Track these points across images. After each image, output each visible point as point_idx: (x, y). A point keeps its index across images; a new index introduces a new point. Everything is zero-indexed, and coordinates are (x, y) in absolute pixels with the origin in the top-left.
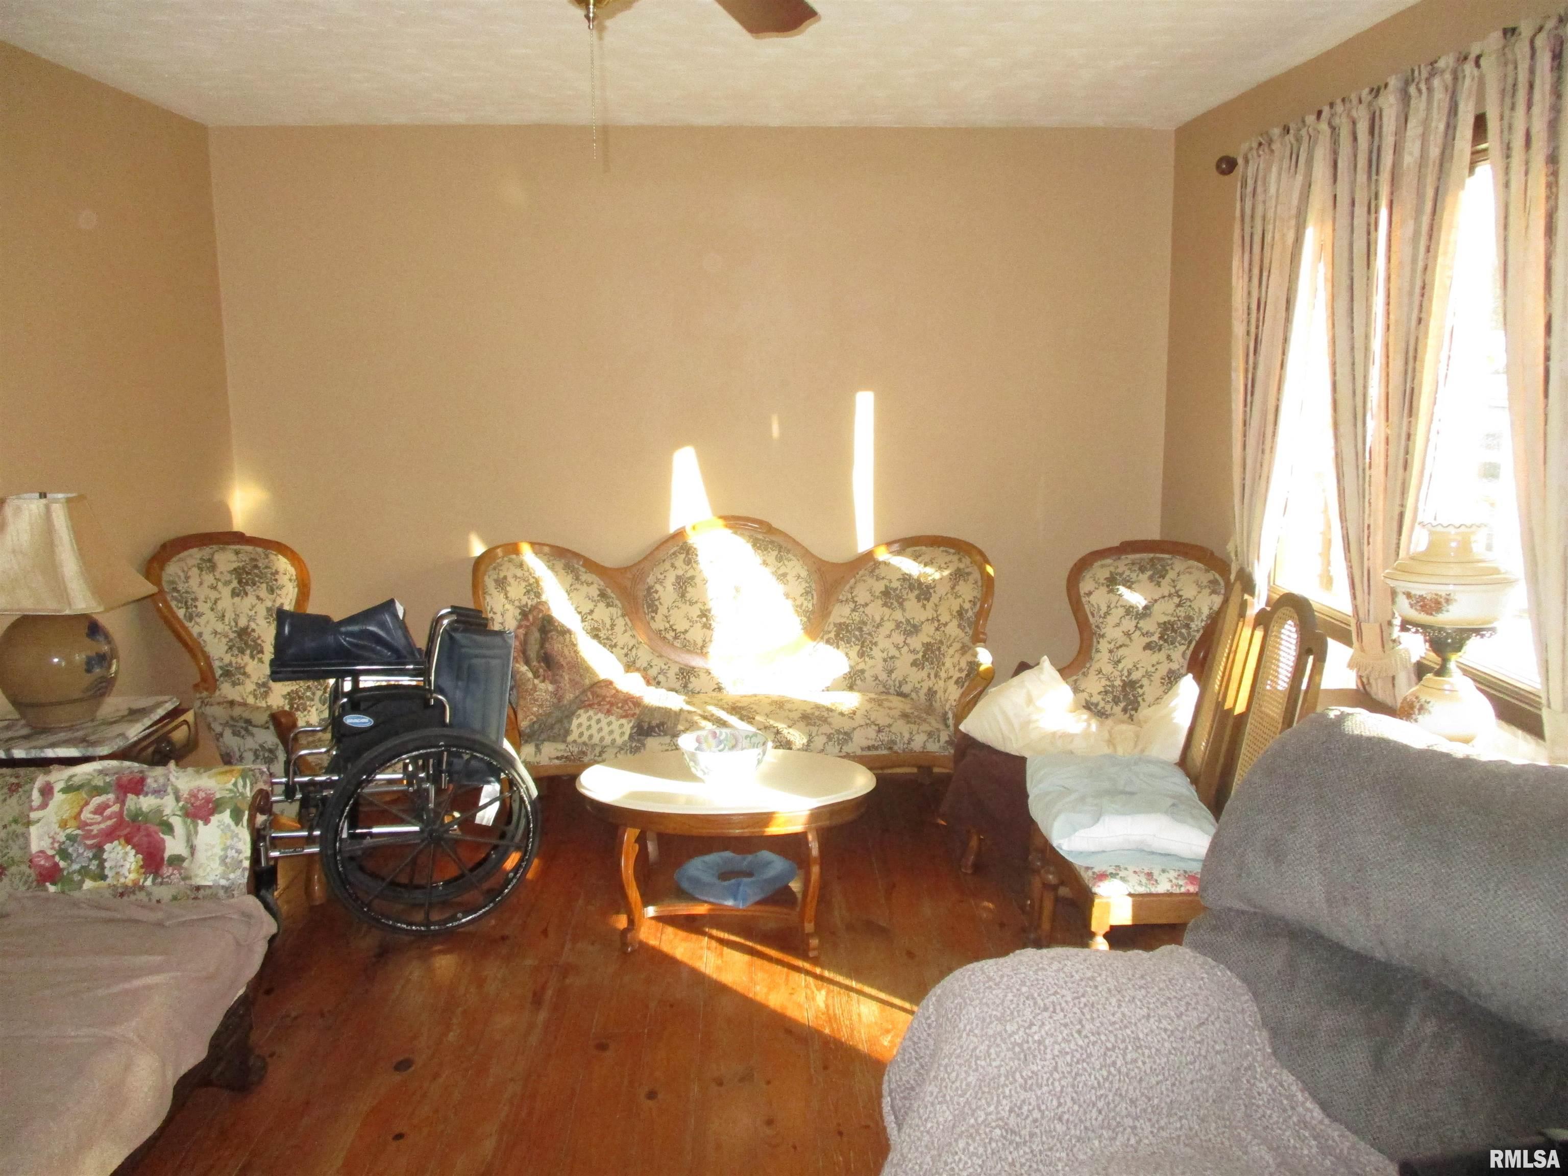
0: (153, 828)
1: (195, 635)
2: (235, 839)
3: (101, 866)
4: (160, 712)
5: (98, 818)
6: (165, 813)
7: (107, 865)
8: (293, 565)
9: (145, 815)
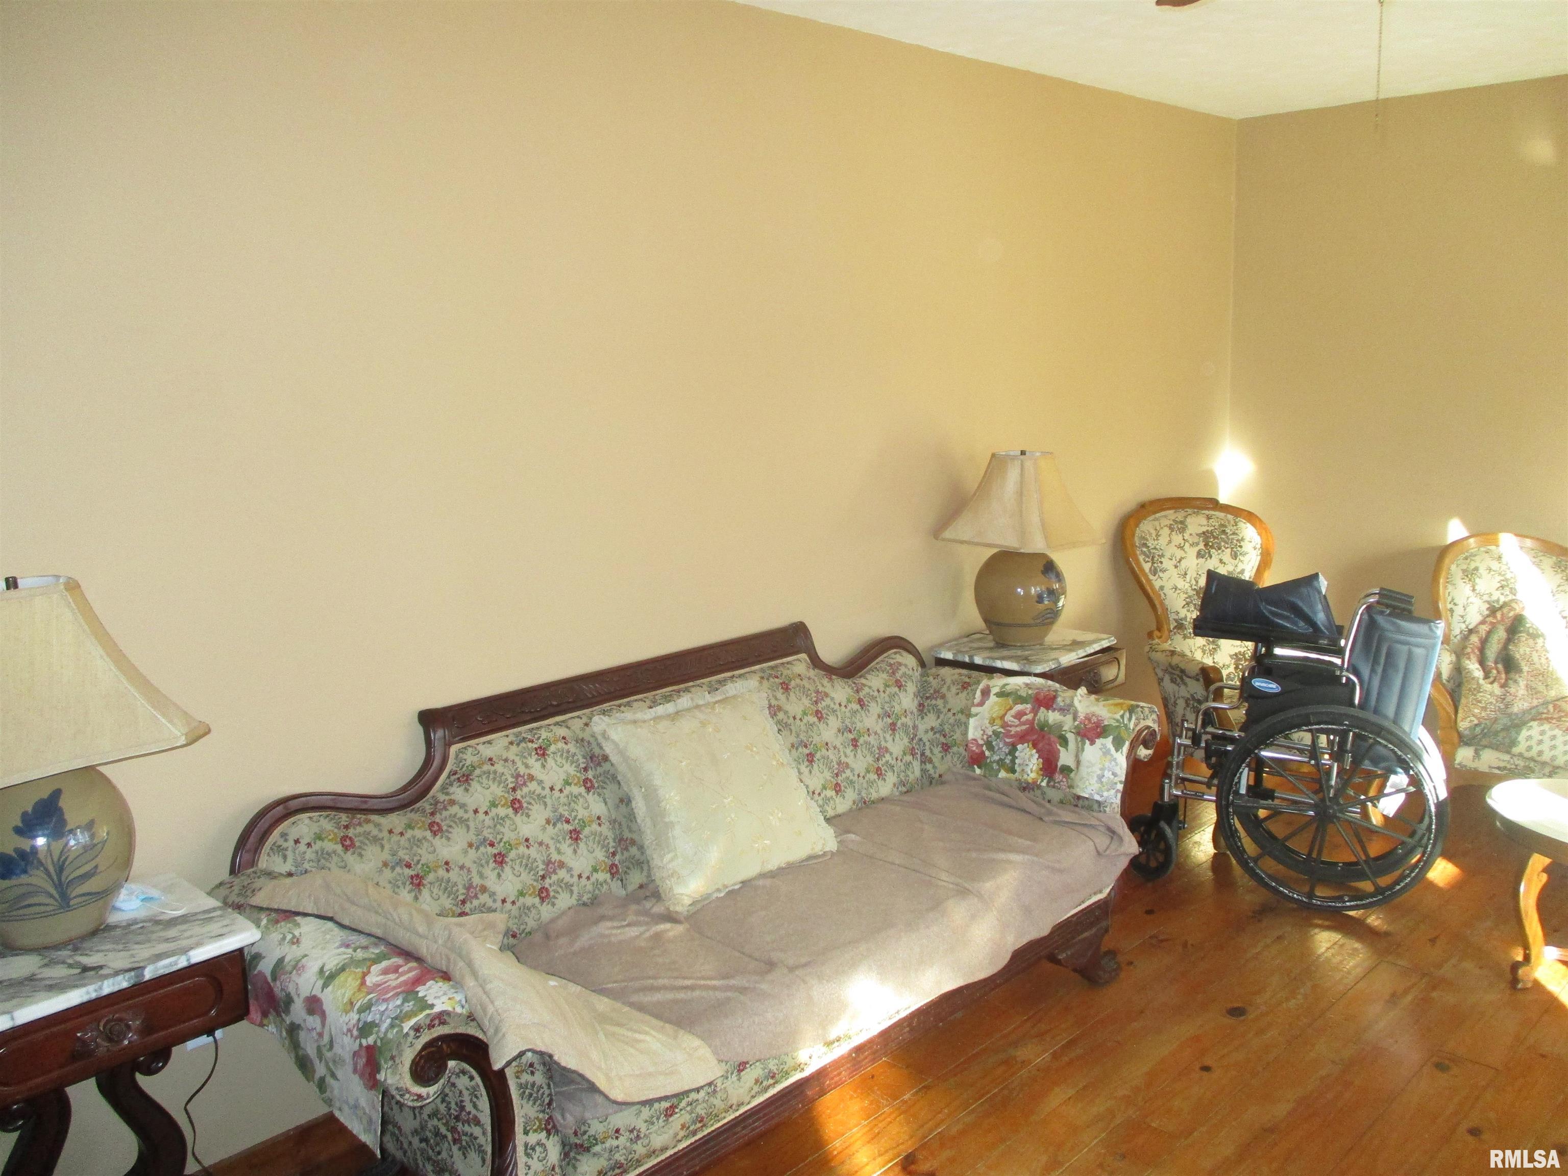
0: (1053, 738)
1: (1157, 587)
2: (1113, 763)
3: (1013, 761)
4: (1097, 647)
5: (1017, 722)
6: (1064, 729)
7: (1017, 761)
8: (1260, 534)
9: (1050, 727)
